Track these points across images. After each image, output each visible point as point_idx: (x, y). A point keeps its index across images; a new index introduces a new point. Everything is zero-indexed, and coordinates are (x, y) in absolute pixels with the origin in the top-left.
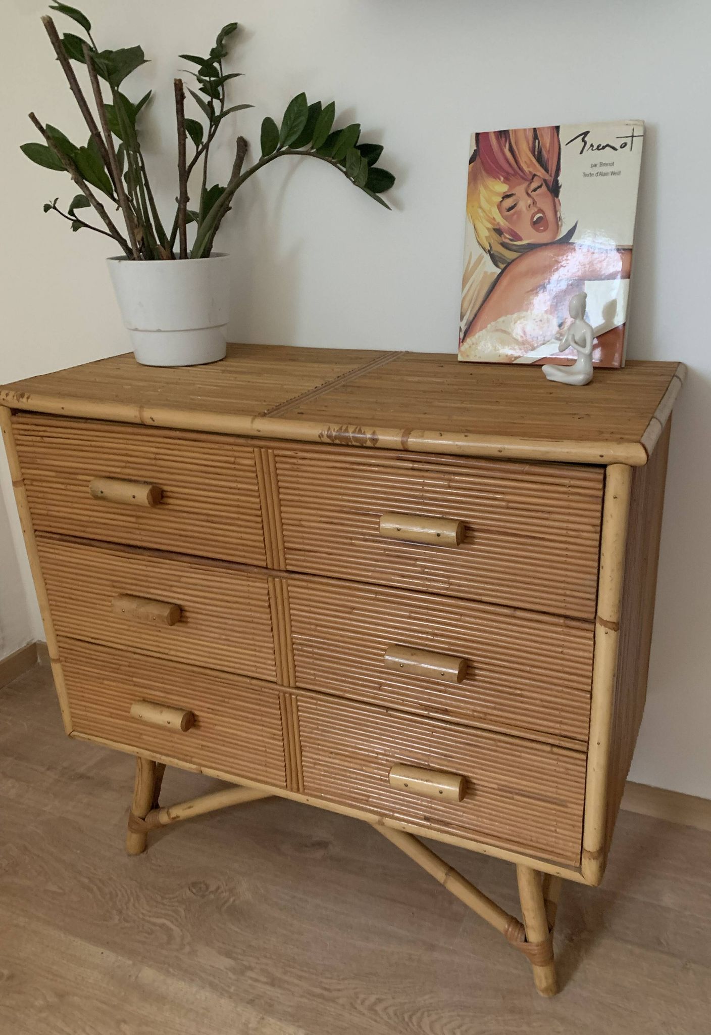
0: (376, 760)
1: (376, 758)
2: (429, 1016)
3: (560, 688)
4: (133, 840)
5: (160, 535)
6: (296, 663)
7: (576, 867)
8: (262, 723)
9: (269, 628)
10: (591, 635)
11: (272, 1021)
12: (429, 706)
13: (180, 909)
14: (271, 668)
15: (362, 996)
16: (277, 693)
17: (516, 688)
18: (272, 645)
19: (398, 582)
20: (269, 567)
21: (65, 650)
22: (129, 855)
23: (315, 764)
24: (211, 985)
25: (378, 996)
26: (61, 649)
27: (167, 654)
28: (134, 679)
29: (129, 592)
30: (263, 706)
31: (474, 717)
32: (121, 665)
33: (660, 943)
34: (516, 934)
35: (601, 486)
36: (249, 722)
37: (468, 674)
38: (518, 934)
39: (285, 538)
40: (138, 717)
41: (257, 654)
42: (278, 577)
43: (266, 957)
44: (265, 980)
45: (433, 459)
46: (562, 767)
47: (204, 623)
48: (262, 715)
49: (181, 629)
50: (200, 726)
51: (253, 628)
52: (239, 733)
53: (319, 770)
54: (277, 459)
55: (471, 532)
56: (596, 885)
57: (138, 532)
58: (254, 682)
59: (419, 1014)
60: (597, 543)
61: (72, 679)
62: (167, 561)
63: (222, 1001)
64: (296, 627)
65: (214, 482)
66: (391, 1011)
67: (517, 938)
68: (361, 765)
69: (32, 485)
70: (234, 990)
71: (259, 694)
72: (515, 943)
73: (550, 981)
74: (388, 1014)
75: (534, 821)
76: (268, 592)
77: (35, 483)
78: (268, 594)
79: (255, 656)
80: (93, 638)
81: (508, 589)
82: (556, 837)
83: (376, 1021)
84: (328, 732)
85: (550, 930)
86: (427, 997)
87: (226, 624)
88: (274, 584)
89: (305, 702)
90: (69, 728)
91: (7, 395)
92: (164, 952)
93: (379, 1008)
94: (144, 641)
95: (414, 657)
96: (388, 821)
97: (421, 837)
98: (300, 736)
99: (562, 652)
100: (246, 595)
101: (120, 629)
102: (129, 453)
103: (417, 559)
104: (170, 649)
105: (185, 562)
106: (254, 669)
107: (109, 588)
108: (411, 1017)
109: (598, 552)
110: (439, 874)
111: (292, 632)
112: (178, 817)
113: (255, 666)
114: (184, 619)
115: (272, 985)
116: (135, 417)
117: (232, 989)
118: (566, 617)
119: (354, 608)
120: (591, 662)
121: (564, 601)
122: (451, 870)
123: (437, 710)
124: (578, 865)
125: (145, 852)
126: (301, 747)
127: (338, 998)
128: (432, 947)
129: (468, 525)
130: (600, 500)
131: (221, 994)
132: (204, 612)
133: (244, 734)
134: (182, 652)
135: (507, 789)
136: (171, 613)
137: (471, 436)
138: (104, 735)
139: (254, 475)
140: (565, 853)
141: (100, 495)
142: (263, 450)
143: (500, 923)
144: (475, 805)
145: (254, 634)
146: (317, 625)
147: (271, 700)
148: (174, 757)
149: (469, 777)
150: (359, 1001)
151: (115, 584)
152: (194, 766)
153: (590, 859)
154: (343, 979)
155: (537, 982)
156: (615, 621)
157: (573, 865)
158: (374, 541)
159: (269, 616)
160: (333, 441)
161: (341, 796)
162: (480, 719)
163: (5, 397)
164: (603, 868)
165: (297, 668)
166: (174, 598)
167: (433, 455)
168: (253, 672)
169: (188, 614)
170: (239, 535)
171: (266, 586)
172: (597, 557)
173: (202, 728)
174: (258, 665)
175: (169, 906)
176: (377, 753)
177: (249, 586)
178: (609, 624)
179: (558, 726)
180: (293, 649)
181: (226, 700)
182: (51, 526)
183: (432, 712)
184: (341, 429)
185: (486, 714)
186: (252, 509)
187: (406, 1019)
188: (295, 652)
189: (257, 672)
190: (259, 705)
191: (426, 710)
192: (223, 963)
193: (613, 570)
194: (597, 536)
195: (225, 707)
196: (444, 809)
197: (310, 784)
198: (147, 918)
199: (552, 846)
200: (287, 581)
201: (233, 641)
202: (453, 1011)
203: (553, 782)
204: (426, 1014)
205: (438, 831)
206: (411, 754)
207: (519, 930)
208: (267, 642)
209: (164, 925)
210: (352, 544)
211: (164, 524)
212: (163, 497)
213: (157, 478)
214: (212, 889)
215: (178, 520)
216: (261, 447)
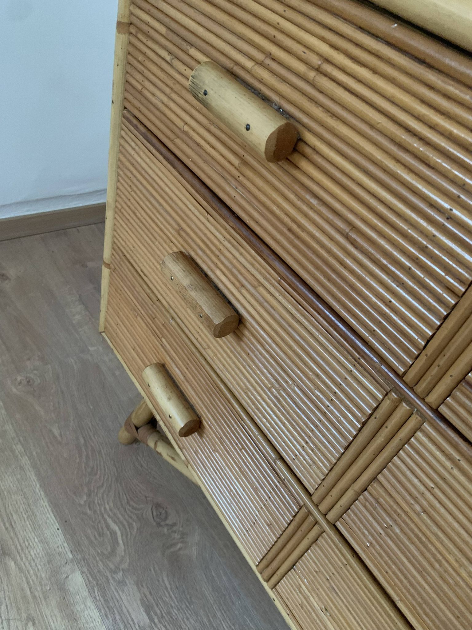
16: (301, 502)
21: (116, 261)
26: (113, 258)
40: (147, 384)
58: (281, 465)
69: (136, 37)
92: (101, 566)
114: (239, 334)
136: (224, 324)
141: (201, 96)
168: (288, 456)
171: (379, 396)
182: (140, 111)
192: (140, 616)
200: (422, 420)
211: (275, 196)
212: (295, 150)
213: (301, 110)
214: (169, 521)
215: (299, 203)
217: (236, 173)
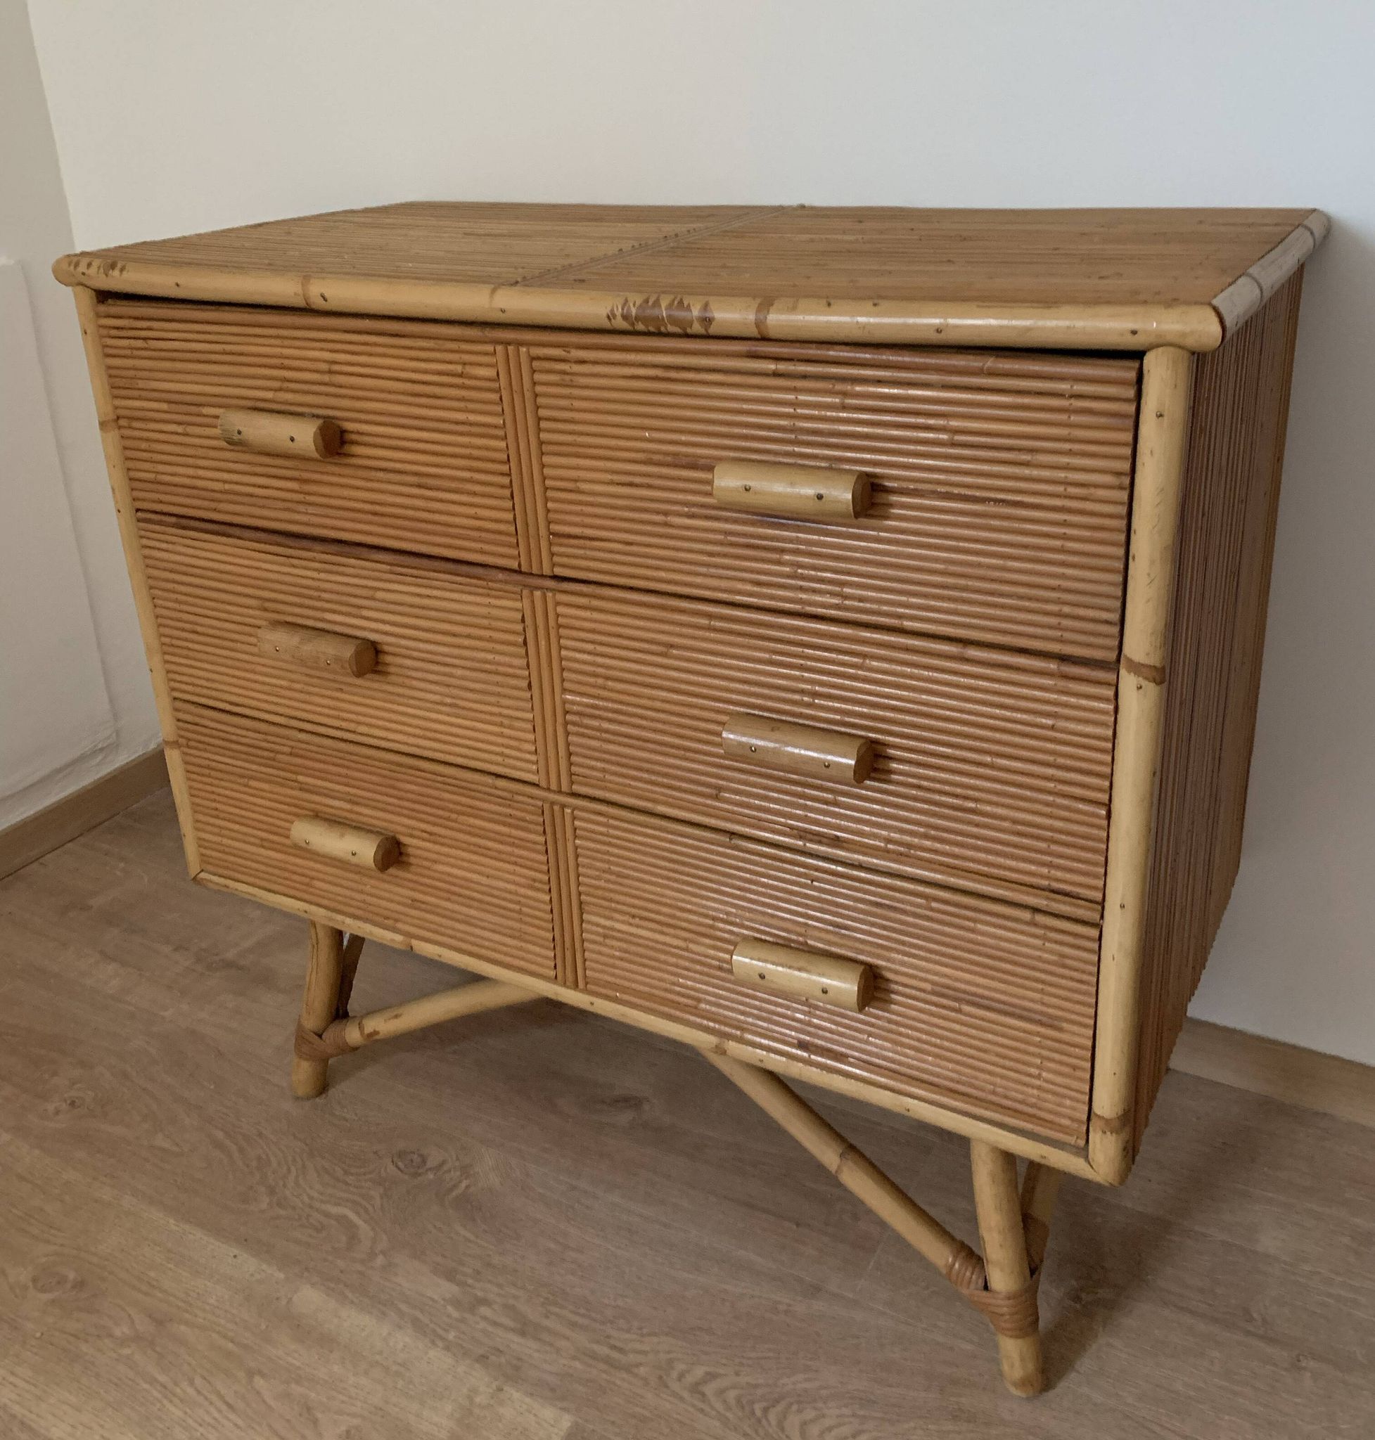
0: (712, 932)
1: (712, 927)
2: (800, 1411)
3: (1051, 798)
4: (303, 1072)
5: (340, 513)
6: (572, 748)
7: (1078, 1148)
8: (513, 859)
9: (524, 684)
10: (1111, 693)
11: (516, 1395)
12: (805, 830)
13: (372, 1193)
14: (528, 756)
15: (681, 1367)
16: (540, 803)
17: (966, 798)
18: (530, 716)
19: (751, 595)
20: (523, 569)
21: (186, 726)
22: (297, 1098)
23: (605, 936)
24: (417, 1325)
25: (707, 1369)
26: (181, 724)
27: (354, 732)
28: (301, 778)
29: (290, 619)
30: (517, 828)
31: (888, 851)
32: (278, 752)
33: (1251, 1320)
34: (968, 1274)
35: (1131, 393)
36: (491, 858)
37: (876, 770)
38: (972, 1274)
39: (551, 516)
40: (304, 845)
41: (506, 731)
42: (537, 588)
43: (514, 1285)
44: (510, 1323)
45: (813, 352)
46: (1051, 952)
47: (414, 674)
48: (513, 845)
49: (376, 685)
50: (410, 864)
51: (497, 684)
52: (475, 877)
53: (612, 947)
54: (536, 364)
55: (884, 495)
56: (1116, 1184)
57: (302, 508)
58: (501, 783)
59: (780, 1407)
60: (1123, 510)
61: (199, 778)
62: (352, 561)
63: (432, 1353)
64: (571, 681)
65: (432, 413)
66: (732, 1395)
67: (970, 1282)
68: (685, 940)
69: (130, 427)
70: (455, 1337)
71: (509, 806)
72: (965, 1291)
73: (1031, 1367)
74: (725, 1401)
75: (998, 1055)
76: (523, 616)
77: (135, 424)
78: (523, 620)
79: (501, 735)
80: (231, 703)
81: (952, 606)
82: (1039, 1088)
83: (702, 1411)
84: (627, 877)
85: (1033, 1271)
86: (801, 1377)
87: (451, 676)
88: (533, 602)
89: (589, 821)
90: (194, 867)
91: (89, 265)
92: (341, 1263)
93: (709, 1389)
94: (319, 709)
95: (777, 735)
96: (732, 1046)
97: (794, 1080)
98: (579, 884)
99: (1053, 728)
100: (485, 622)
101: (276, 686)
102: (286, 362)
103: (783, 551)
104: (359, 723)
105: (383, 563)
106: (500, 759)
107: (257, 613)
108: (766, 1410)
109: (1125, 529)
110: (827, 1154)
111: (564, 690)
112: (376, 1033)
113: (502, 754)
114: (380, 668)
115: (523, 1333)
116: (295, 294)
117: (451, 1336)
118: (1063, 658)
119: (672, 646)
120: (1110, 745)
121: (1058, 627)
122: (850, 1149)
123: (819, 838)
124: (1082, 1143)
125: (324, 1096)
126: (581, 903)
127: (638, 1365)
128: (815, 1290)
129: (876, 481)
130: (1130, 423)
131: (433, 1342)
132: (415, 654)
133: (484, 880)
134: (378, 727)
135: (951, 992)
136: (358, 654)
137: (885, 305)
138: (251, 880)
139: (495, 397)
140: (1057, 1119)
141: (236, 437)
142: (510, 348)
143: (938, 1253)
144: (890, 1021)
145: (499, 695)
146: (607, 678)
147: (529, 817)
148: (366, 920)
149: (877, 967)
150: (675, 1374)
151: (267, 605)
152: (399, 938)
153: (1104, 1133)
154: (649, 1335)
155: (1006, 1367)
156: (1158, 665)
157: (1073, 1143)
158: (707, 518)
159: (524, 662)
160: (633, 324)
161: (650, 997)
162: (899, 857)
163: (85, 270)
164: (1130, 1152)
165: (573, 759)
166: (364, 629)
167: (814, 345)
168: (498, 764)
169: (389, 659)
170: (472, 511)
171: (518, 605)
172: (1123, 537)
173: (413, 869)
174: (507, 751)
175: (355, 1187)
176: (714, 919)
177: (489, 605)
178: (1143, 670)
179: (1045, 870)
180: (566, 723)
181: (454, 816)
182: (161, 502)
183: (811, 841)
184: (647, 301)
185: (909, 846)
186: (493, 461)
187: (758, 1413)
188: (570, 728)
189: (505, 766)
190: (510, 825)
191: (801, 838)
192: (443, 1289)
193: (1152, 562)
194: (1124, 496)
195: (452, 829)
196: (833, 1027)
197: (597, 975)
198: (317, 1205)
199: (1033, 1106)
200: (554, 595)
201: (464, 708)
202: (846, 1406)
203: (1037, 980)
204: (795, 1407)
205: (822, 1069)
206: (774, 922)
207: (974, 1268)
208: (523, 710)
209: (345, 1217)
210: (666, 524)
211: (346, 492)
212: (343, 442)
213: (333, 408)
214: (431, 1164)
215: (369, 485)
216: (507, 343)
217: (300, 497)
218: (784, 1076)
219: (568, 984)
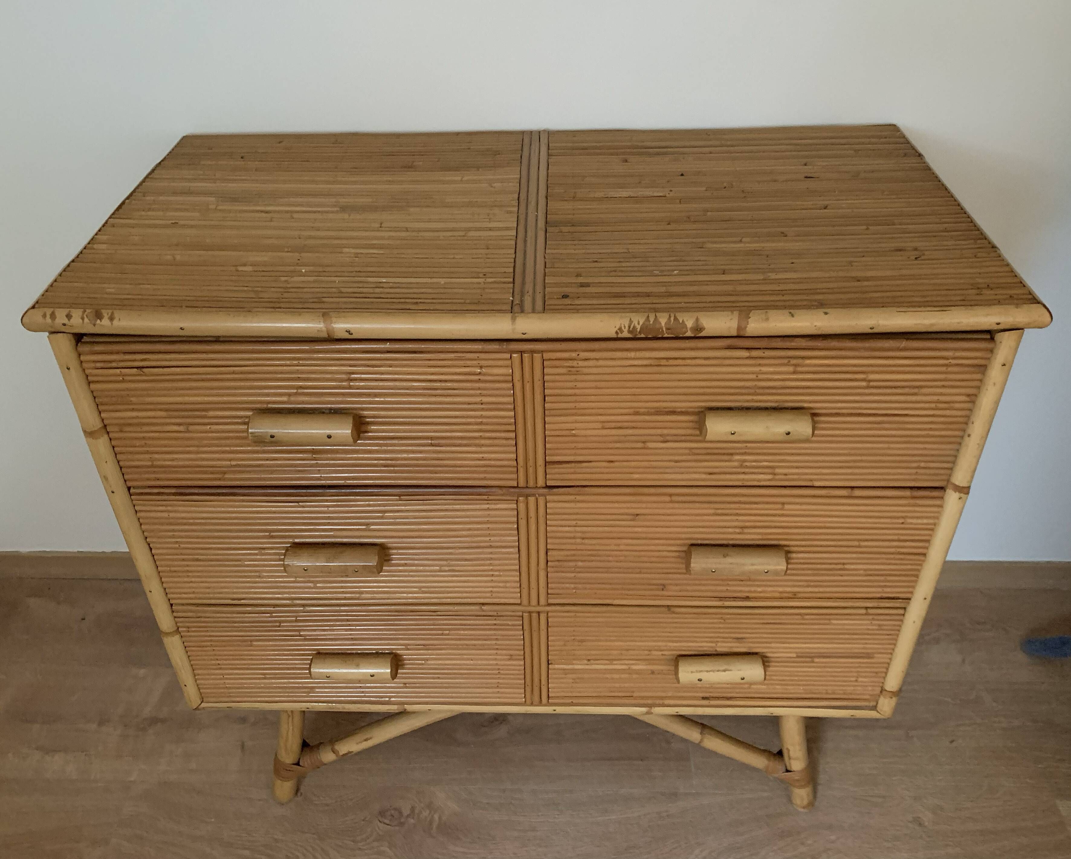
1: (648, 655)
7: (871, 706)
8: (497, 646)
12: (725, 597)
14: (514, 590)
16: (520, 613)
18: (517, 567)
20: (521, 485)
21: (187, 619)
26: (181, 620)
30: (499, 630)
38: (780, 767)
39: (548, 452)
41: (495, 579)
42: (533, 494)
48: (495, 639)
57: (315, 469)
62: (364, 498)
64: (554, 543)
67: (779, 770)
72: (776, 775)
76: (517, 512)
79: (492, 581)
88: (526, 503)
89: (560, 617)
90: (195, 702)
96: (657, 710)
98: (548, 651)
103: (733, 454)
105: (392, 496)
106: (489, 595)
113: (490, 592)
119: (640, 514)
122: (704, 727)
123: (734, 599)
126: (548, 660)
133: (469, 663)
139: (509, 385)
142: (526, 354)
143: (760, 761)
147: (510, 623)
159: (515, 538)
160: (636, 334)
165: (551, 585)
166: (371, 537)
168: (487, 598)
169: (392, 552)
170: (479, 456)
171: (514, 506)
174: (495, 590)
176: (650, 650)
180: (547, 567)
182: (158, 480)
188: (550, 569)
191: (721, 601)
195: (444, 639)
196: (728, 686)
197: (557, 694)
200: (545, 497)
201: (460, 571)
205: (718, 707)
207: (779, 762)
208: (511, 565)
211: (359, 455)
212: (365, 425)
213: (351, 403)
214: (406, 812)
216: (522, 352)
218: (690, 715)
219: (534, 703)
